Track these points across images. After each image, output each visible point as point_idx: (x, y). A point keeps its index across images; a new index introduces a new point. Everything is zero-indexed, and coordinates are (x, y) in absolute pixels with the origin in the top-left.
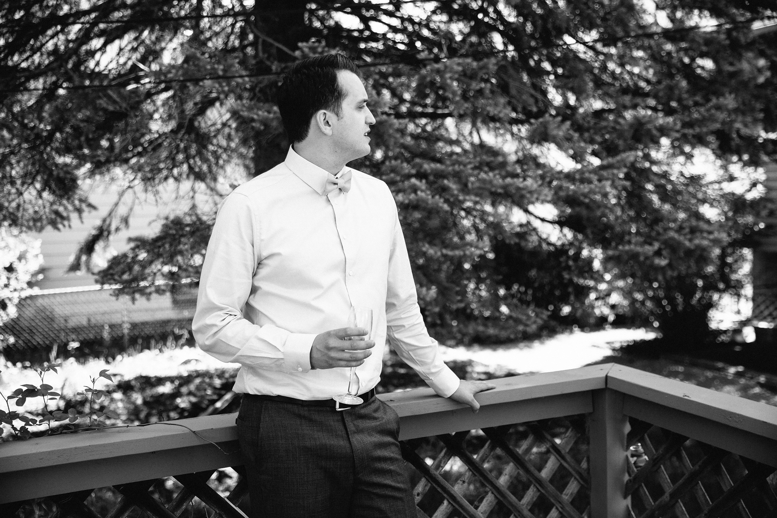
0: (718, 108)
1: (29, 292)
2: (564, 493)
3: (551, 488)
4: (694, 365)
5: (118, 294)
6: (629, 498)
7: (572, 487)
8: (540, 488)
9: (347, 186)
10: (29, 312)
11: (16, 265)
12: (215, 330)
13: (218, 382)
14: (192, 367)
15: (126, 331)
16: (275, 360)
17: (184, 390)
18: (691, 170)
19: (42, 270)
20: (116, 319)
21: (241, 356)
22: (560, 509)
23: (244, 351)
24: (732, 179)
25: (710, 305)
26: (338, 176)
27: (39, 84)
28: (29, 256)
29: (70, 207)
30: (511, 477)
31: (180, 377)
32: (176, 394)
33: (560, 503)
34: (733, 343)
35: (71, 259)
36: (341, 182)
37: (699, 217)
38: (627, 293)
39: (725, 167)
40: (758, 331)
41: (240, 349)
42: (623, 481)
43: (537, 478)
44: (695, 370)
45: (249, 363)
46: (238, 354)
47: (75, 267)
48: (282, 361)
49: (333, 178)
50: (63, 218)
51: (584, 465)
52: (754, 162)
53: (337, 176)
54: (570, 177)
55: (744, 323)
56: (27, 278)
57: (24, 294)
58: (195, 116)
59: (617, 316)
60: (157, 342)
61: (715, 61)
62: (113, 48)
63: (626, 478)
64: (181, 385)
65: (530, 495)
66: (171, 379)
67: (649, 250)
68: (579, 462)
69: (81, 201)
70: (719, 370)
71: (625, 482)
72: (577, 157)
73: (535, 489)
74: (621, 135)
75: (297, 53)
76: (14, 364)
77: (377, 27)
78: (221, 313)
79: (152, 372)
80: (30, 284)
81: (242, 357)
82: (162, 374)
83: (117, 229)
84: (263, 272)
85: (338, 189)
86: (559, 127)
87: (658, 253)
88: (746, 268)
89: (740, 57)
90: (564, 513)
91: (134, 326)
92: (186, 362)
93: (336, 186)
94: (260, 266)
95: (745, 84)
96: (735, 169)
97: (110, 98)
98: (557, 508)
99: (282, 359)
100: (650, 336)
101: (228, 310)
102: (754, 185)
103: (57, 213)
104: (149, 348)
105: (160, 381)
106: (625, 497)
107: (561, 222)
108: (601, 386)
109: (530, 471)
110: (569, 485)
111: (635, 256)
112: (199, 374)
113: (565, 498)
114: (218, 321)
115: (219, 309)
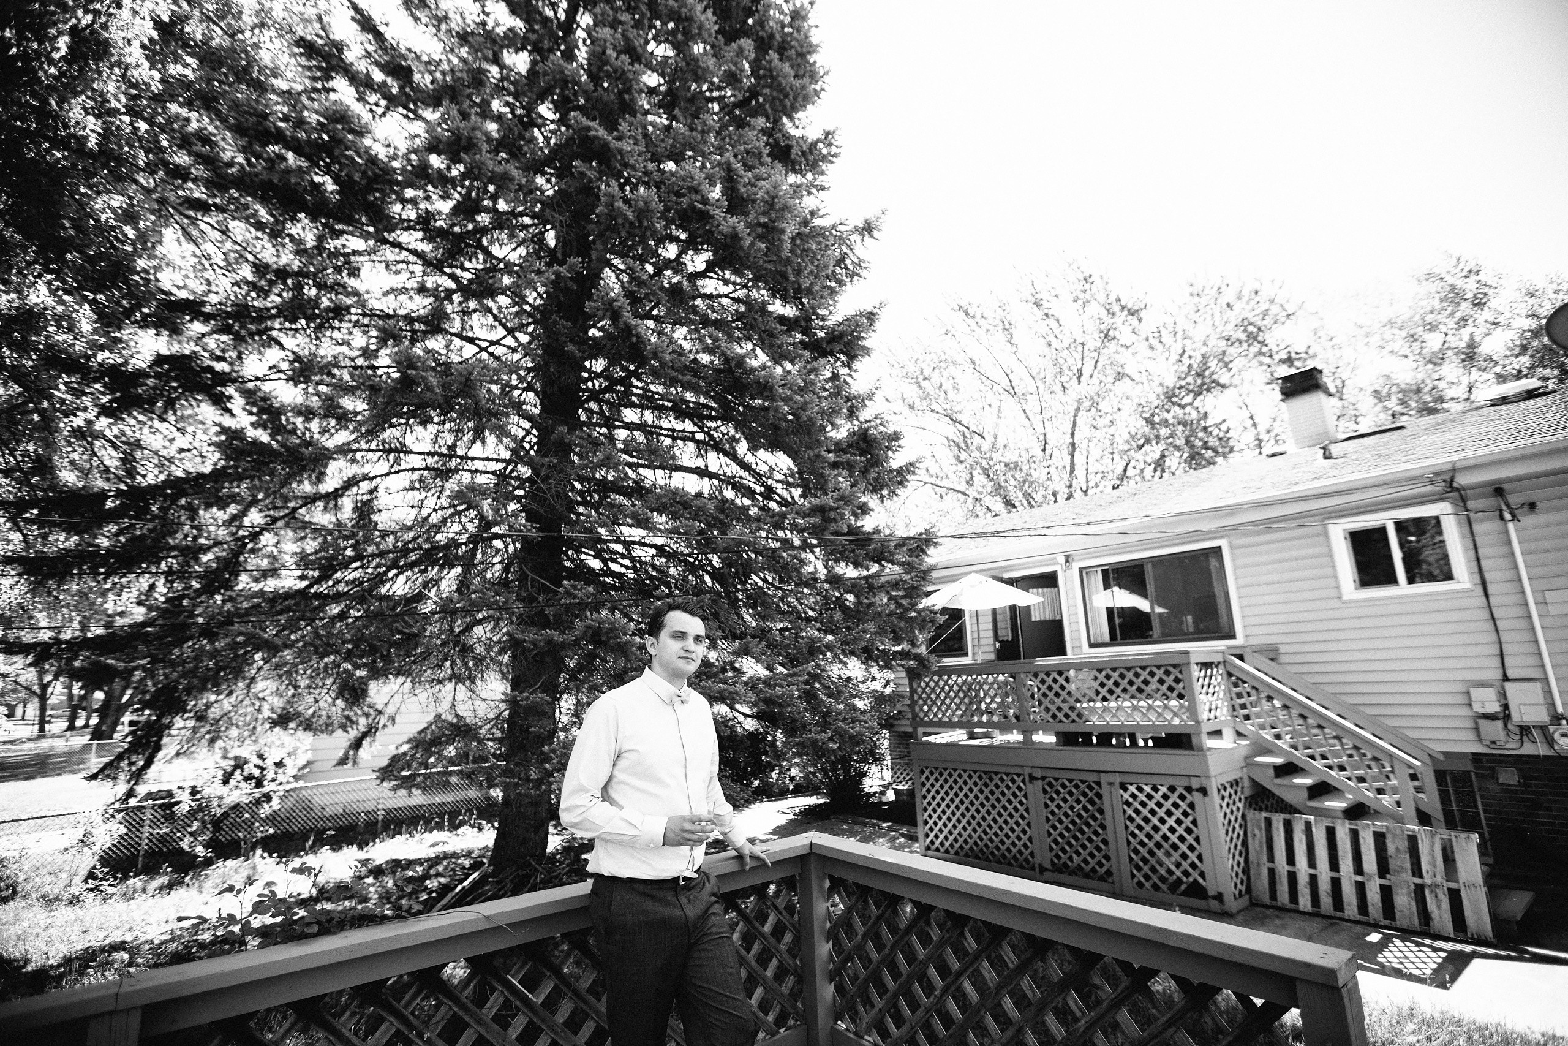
0: (864, 631)
1: (294, 785)
2: (782, 943)
3: (772, 940)
4: (855, 823)
5: (395, 789)
6: (831, 942)
7: (788, 937)
10: (289, 803)
11: (286, 761)
12: (583, 809)
13: (467, 863)
14: (440, 849)
15: (380, 818)
16: (632, 837)
17: (432, 872)
18: (844, 674)
19: (309, 764)
20: (370, 806)
21: (604, 833)
24: (874, 679)
25: (864, 775)
26: (681, 690)
27: (335, 609)
28: (299, 752)
29: (359, 712)
31: (429, 859)
32: (426, 876)
33: (779, 951)
34: (881, 803)
35: (341, 753)
36: (683, 696)
37: (854, 708)
38: (802, 768)
39: (867, 670)
40: (896, 791)
41: (604, 827)
42: (826, 929)
44: (857, 827)
46: (602, 831)
47: (343, 761)
48: (638, 838)
49: (677, 691)
50: (352, 722)
51: (796, 917)
52: (887, 666)
54: (766, 682)
55: (887, 787)
56: (294, 772)
57: (288, 787)
58: (463, 632)
59: (795, 786)
60: (408, 826)
61: (856, 596)
62: (402, 579)
63: (828, 925)
64: (430, 867)
65: (756, 948)
66: (420, 862)
67: (825, 736)
68: (792, 915)
69: (370, 706)
70: (874, 825)
72: (770, 668)
74: (799, 650)
75: (561, 590)
76: (271, 856)
77: (615, 567)
78: (589, 795)
79: (401, 855)
80: (296, 778)
82: (412, 857)
83: (385, 726)
84: (622, 763)
85: (680, 702)
86: (757, 646)
87: (831, 739)
88: (886, 743)
89: (875, 595)
91: (388, 811)
92: (433, 846)
93: (678, 698)
94: (618, 760)
95: (879, 614)
96: (874, 671)
97: (406, 622)
99: (638, 835)
100: (822, 801)
101: (594, 793)
102: (888, 682)
103: (348, 718)
104: (400, 833)
105: (410, 863)
106: (828, 942)
107: (756, 717)
108: (807, 851)
110: (785, 936)
111: (814, 742)
112: (446, 856)
113: (783, 947)
114: (585, 802)
115: (588, 791)
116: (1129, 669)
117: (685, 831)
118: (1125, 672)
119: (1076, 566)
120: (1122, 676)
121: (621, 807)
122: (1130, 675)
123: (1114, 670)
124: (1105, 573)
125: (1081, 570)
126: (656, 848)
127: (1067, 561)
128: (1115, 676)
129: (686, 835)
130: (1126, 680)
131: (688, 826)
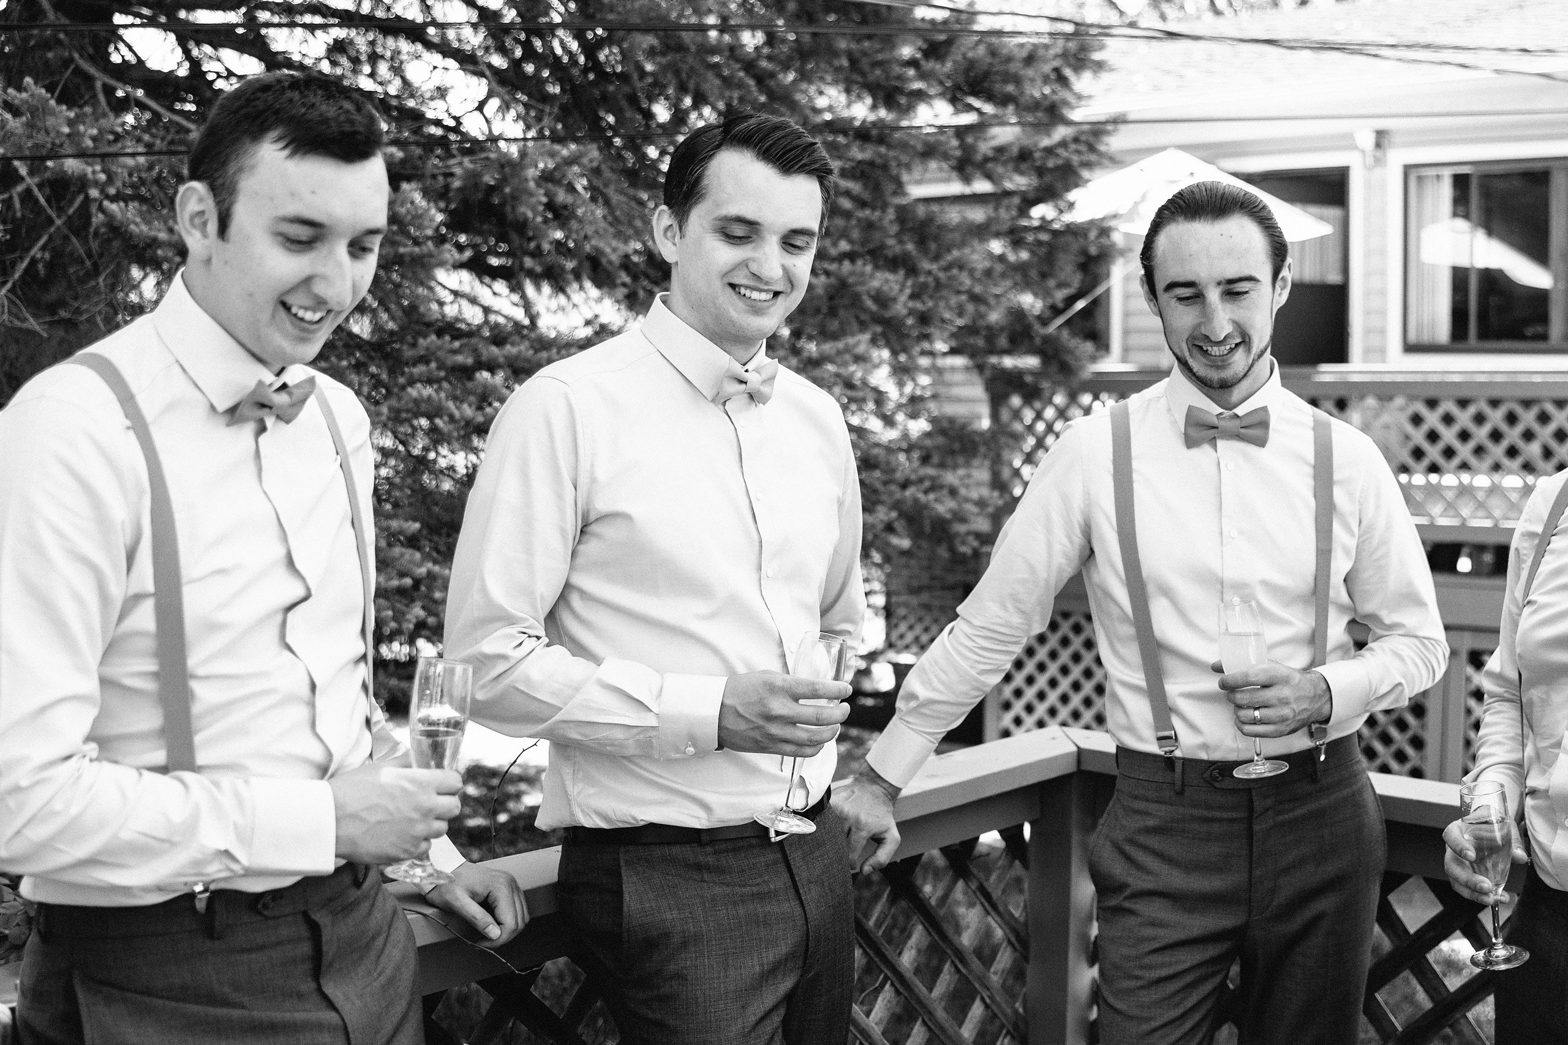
2: (992, 970)
3: (975, 963)
6: (1096, 968)
7: (1004, 959)
8: (960, 966)
9: (765, 389)
12: (501, 667)
16: (635, 731)
21: (564, 722)
22: (988, 1001)
23: (573, 711)
26: (749, 366)
30: (919, 951)
33: (988, 989)
36: (753, 378)
41: (561, 709)
42: (1089, 937)
43: (958, 950)
45: (579, 737)
46: (558, 717)
48: (654, 733)
49: (739, 369)
53: (747, 367)
65: (946, 980)
71: (1093, 938)
73: (953, 969)
78: (514, 630)
81: (564, 726)
84: (591, 548)
85: (746, 396)
90: (994, 1008)
93: (743, 386)
94: (585, 538)
98: (983, 1000)
99: (653, 727)
101: (526, 625)
106: (1091, 964)
108: (1069, 768)
109: (946, 937)
110: (999, 956)
113: (995, 979)
114: (507, 648)
115: (509, 620)
116: (1527, 404)
117: (770, 718)
118: (1519, 410)
119: (1398, 158)
120: (1512, 419)
121: (597, 660)
122: (1528, 418)
123: (1495, 403)
124: (1461, 182)
125: (1408, 169)
126: (701, 754)
127: (1378, 145)
128: (1496, 417)
129: (775, 730)
130: (1519, 429)
131: (780, 706)
